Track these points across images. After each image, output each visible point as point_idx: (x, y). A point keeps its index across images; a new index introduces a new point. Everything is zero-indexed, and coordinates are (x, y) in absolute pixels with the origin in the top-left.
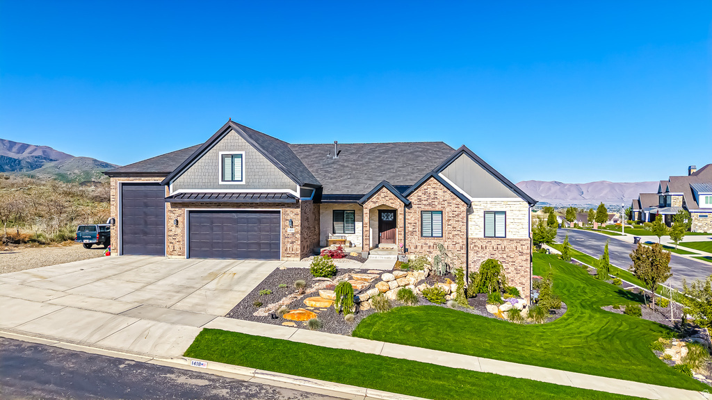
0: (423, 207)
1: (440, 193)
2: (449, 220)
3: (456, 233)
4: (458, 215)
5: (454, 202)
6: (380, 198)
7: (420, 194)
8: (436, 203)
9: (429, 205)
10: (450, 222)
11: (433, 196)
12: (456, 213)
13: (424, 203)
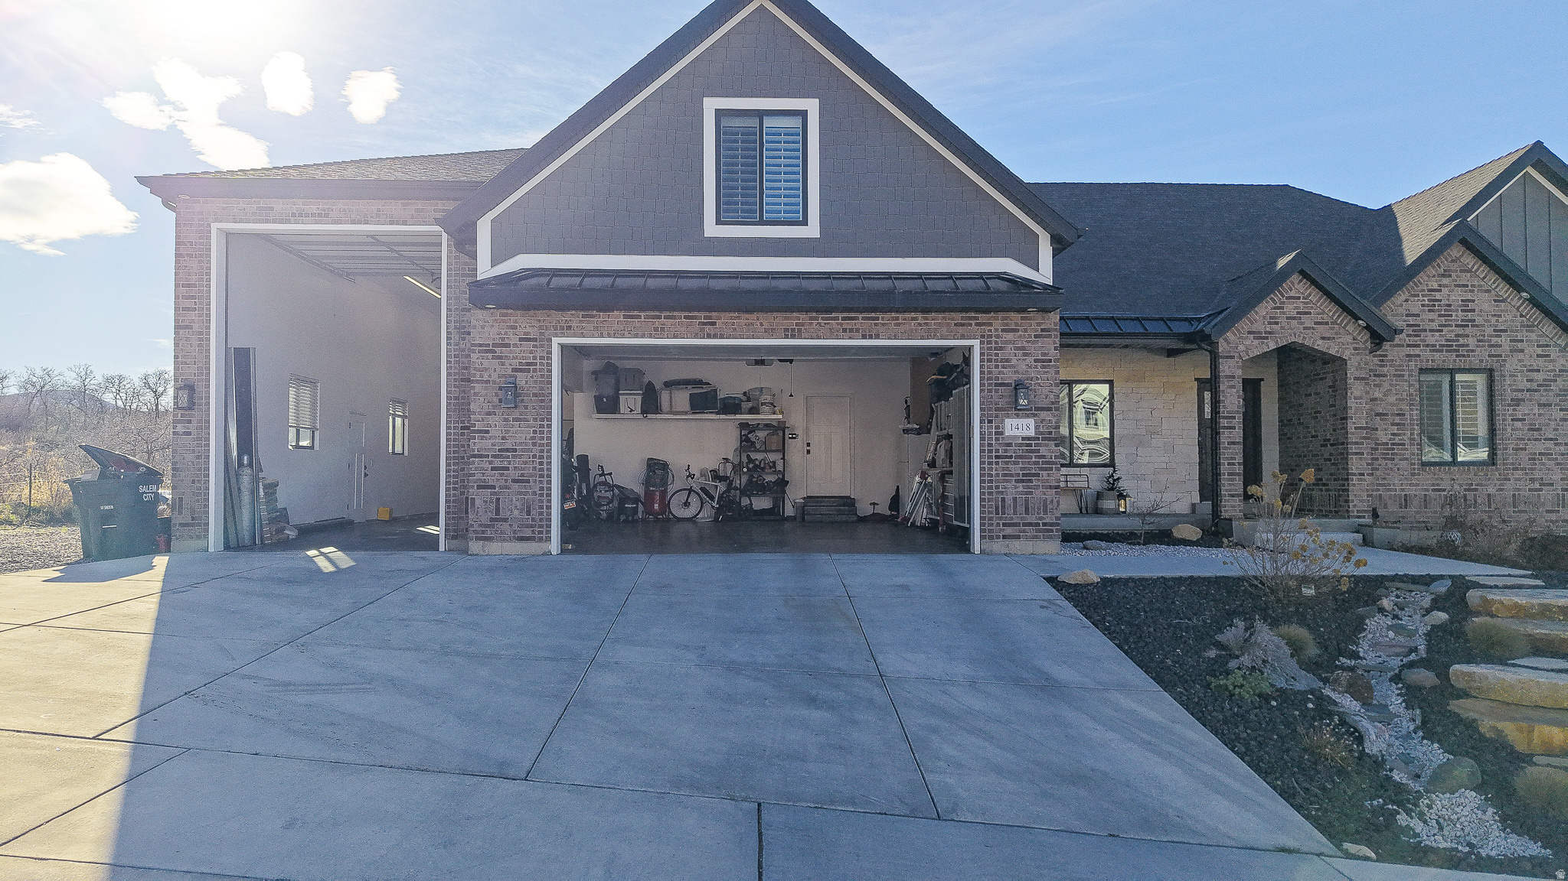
0: (1426, 354)
1: (1484, 303)
2: (1517, 402)
3: (1540, 447)
4: (1545, 385)
5: (1533, 336)
6: (1283, 321)
7: (1415, 307)
8: (1472, 341)
9: (1448, 347)
10: (1522, 410)
11: (1458, 316)
12: (1539, 377)
13: (1431, 340)
